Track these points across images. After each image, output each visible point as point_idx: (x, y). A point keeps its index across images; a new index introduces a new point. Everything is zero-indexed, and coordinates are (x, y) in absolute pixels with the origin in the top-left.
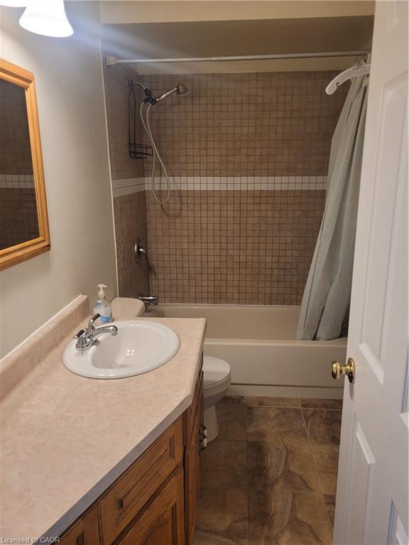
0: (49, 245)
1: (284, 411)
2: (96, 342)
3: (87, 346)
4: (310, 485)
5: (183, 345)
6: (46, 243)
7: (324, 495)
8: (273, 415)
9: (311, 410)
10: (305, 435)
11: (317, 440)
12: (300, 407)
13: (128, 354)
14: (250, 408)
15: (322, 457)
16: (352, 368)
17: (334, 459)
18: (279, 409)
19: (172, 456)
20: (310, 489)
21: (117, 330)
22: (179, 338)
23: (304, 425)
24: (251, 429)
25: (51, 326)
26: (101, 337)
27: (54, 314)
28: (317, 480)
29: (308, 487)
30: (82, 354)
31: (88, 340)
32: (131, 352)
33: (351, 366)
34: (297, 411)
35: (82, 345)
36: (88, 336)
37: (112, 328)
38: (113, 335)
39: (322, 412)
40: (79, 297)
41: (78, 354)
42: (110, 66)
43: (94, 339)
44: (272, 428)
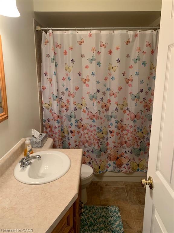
0: (7, 117)
1: (117, 189)
2: (30, 164)
3: (26, 166)
4: (130, 226)
5: (72, 164)
6: (6, 116)
7: (138, 231)
8: (112, 191)
9: (129, 188)
10: (127, 200)
11: (132, 203)
12: (124, 186)
13: (46, 168)
14: (102, 187)
15: (135, 211)
16: (152, 182)
17: (141, 212)
18: (115, 187)
19: (68, 224)
20: (131, 228)
21: (40, 157)
22: (70, 160)
23: (127, 195)
24: (102, 198)
25: (8, 156)
26: (32, 161)
27: (10, 149)
28: (134, 223)
29: (130, 227)
30: (23, 170)
31: (26, 163)
32: (47, 167)
33: (151, 180)
34: (123, 188)
35: (23, 165)
36: (26, 160)
37: (38, 156)
38: (38, 160)
39: (134, 188)
40: (22, 140)
41: (21, 170)
42: (38, 31)
43: (29, 162)
44: (112, 197)
